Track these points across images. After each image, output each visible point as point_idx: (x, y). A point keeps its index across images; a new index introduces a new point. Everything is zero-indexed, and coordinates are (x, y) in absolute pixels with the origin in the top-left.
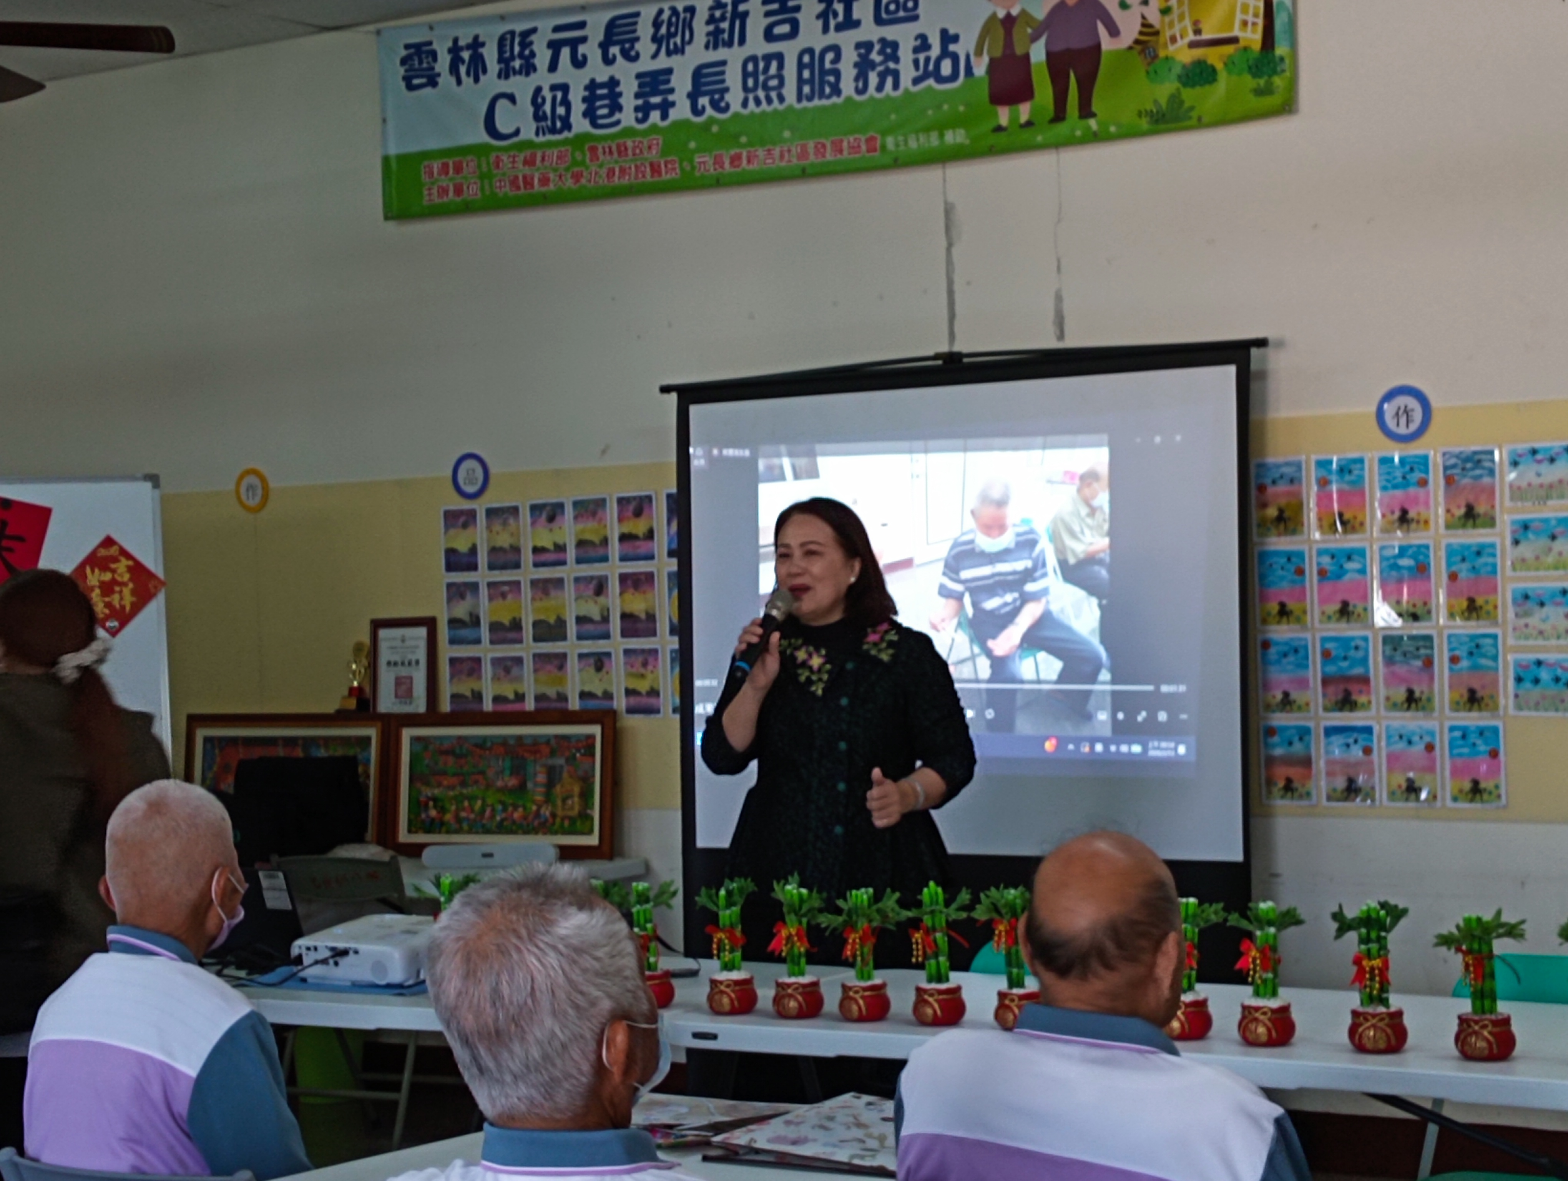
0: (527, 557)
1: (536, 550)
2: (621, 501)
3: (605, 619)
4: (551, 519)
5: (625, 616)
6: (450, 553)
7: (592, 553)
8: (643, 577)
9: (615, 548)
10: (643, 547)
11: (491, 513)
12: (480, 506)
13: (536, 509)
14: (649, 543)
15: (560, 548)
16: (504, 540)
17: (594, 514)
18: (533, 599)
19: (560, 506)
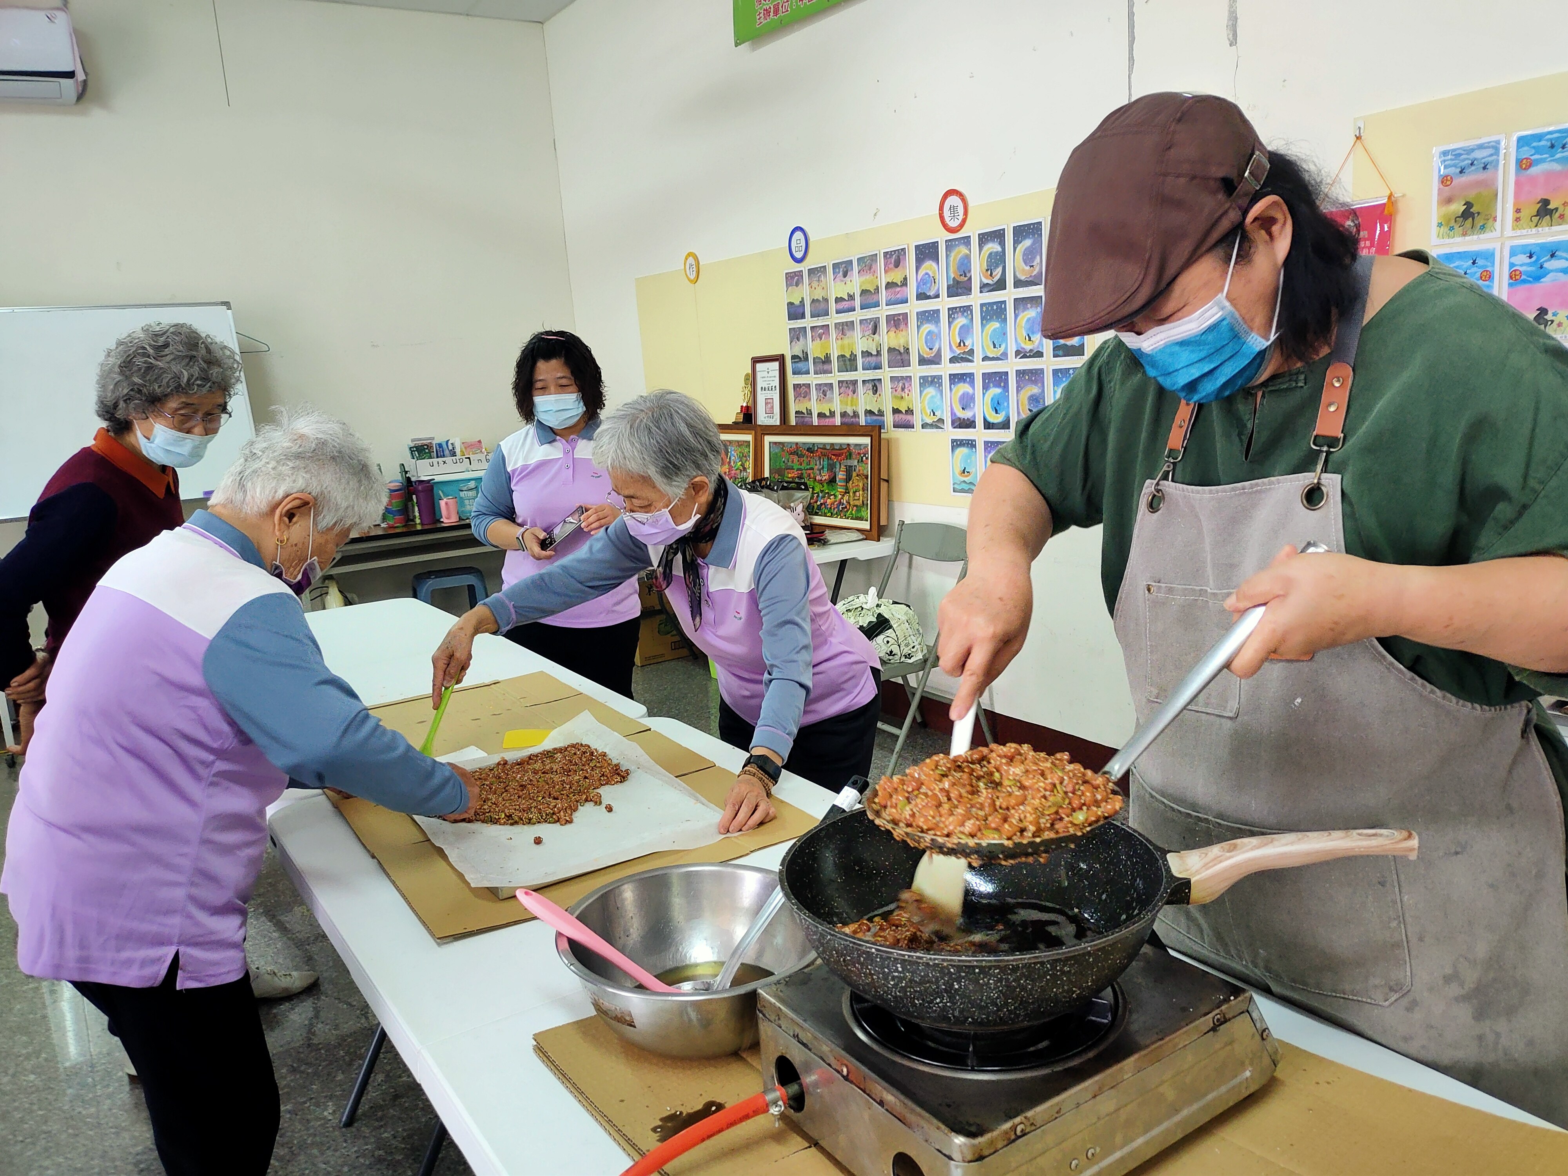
0: (833, 307)
1: (838, 300)
2: (886, 254)
3: (879, 353)
4: (845, 275)
5: (890, 350)
6: (790, 304)
7: (871, 299)
8: (901, 317)
9: (883, 295)
10: (900, 293)
11: (811, 271)
12: (804, 267)
13: (836, 266)
14: (904, 288)
15: (851, 297)
16: (819, 295)
17: (870, 269)
18: (837, 339)
19: (851, 262)
